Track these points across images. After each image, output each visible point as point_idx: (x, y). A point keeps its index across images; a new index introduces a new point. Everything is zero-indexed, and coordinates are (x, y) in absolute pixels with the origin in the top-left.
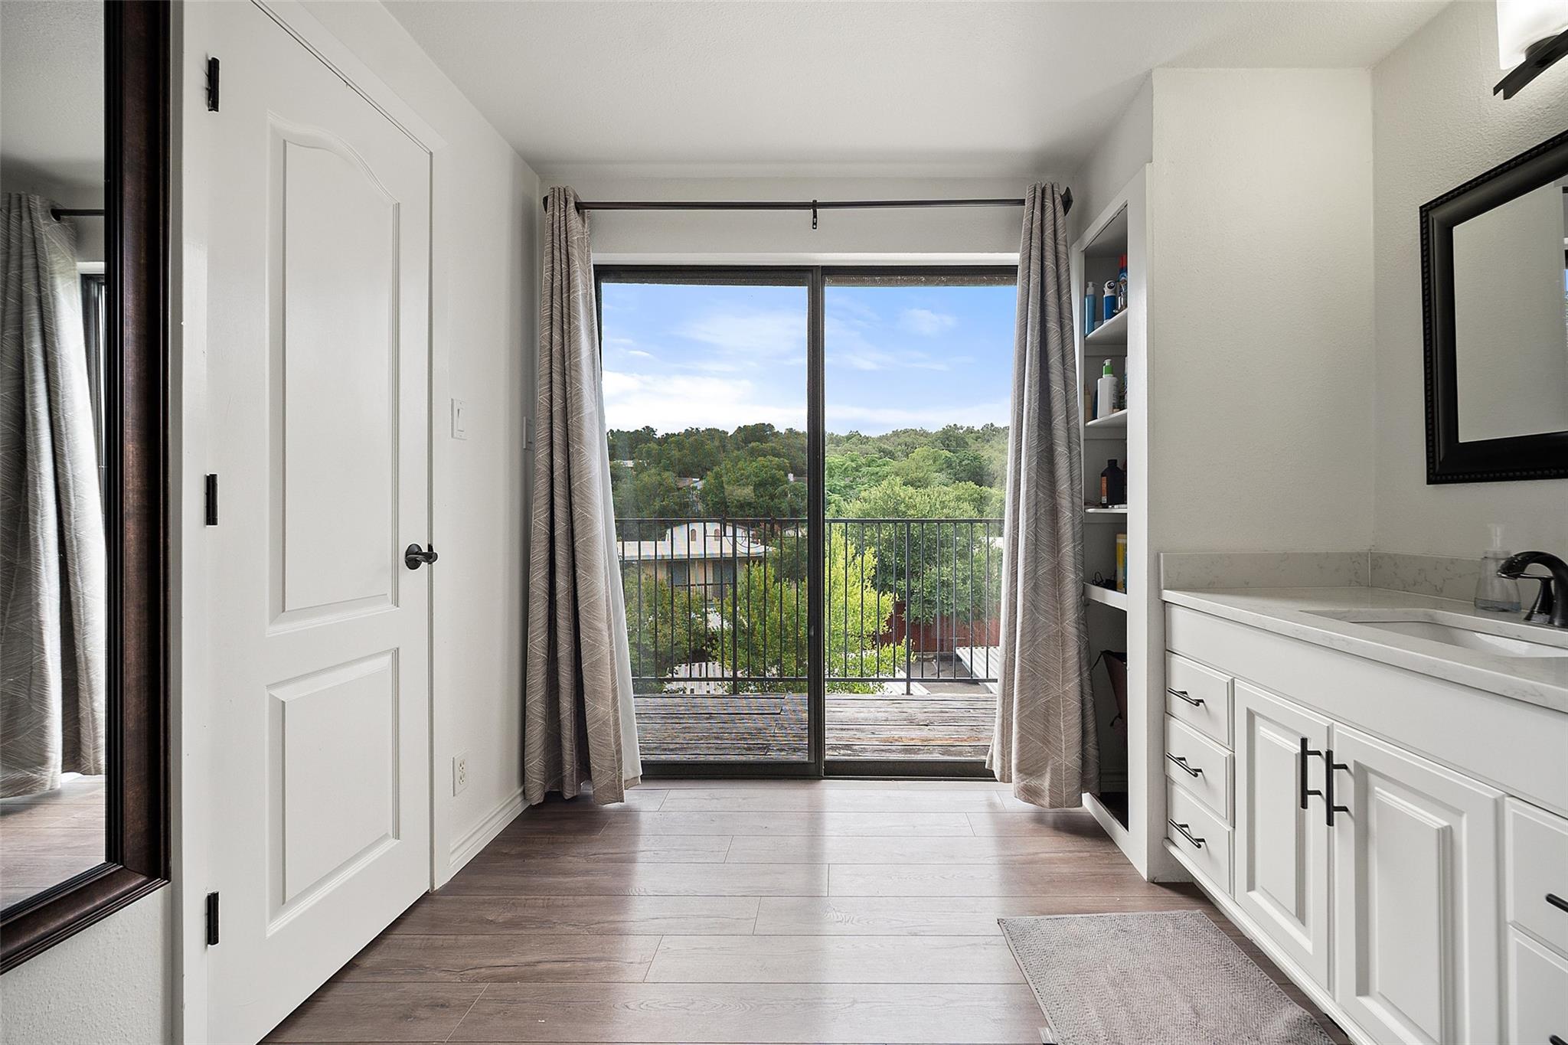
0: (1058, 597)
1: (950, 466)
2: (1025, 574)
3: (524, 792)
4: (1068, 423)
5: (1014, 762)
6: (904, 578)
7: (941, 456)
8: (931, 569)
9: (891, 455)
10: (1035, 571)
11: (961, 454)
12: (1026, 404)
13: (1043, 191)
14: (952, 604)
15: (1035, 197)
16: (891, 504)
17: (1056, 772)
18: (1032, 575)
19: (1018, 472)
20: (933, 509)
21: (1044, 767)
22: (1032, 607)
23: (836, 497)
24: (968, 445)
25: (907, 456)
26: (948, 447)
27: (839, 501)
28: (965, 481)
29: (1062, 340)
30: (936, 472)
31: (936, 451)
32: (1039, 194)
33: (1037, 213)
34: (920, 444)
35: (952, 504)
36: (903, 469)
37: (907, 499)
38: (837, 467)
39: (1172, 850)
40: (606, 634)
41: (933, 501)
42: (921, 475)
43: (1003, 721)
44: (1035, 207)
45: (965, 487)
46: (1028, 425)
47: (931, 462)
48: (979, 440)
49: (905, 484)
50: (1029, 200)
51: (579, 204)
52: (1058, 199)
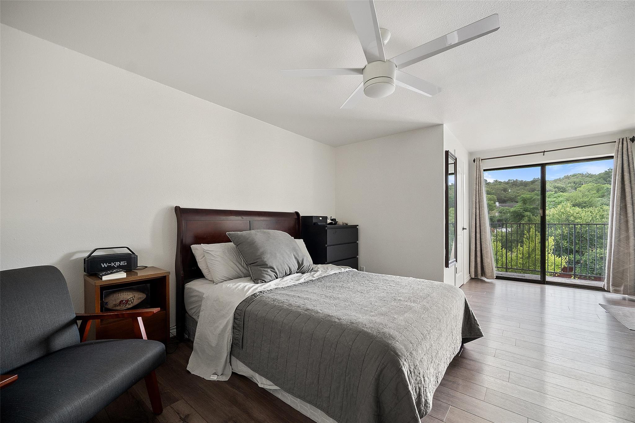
2: (615, 237)
3: (470, 276)
4: (632, 199)
5: (611, 284)
6: (573, 254)
8: (592, 251)
9: (563, 190)
10: (619, 236)
12: (616, 194)
13: (623, 139)
15: (619, 141)
16: (564, 217)
17: (625, 286)
19: (613, 211)
21: (622, 285)
23: (528, 213)
25: (576, 189)
27: (530, 216)
29: (630, 177)
30: (599, 197)
32: (621, 140)
33: (620, 145)
34: (586, 182)
36: (572, 197)
37: (575, 214)
38: (529, 199)
40: (489, 246)
41: (594, 215)
42: (587, 200)
43: (608, 275)
44: (620, 143)
46: (616, 200)
49: (574, 206)
50: (617, 141)
51: (482, 160)
52: (629, 141)
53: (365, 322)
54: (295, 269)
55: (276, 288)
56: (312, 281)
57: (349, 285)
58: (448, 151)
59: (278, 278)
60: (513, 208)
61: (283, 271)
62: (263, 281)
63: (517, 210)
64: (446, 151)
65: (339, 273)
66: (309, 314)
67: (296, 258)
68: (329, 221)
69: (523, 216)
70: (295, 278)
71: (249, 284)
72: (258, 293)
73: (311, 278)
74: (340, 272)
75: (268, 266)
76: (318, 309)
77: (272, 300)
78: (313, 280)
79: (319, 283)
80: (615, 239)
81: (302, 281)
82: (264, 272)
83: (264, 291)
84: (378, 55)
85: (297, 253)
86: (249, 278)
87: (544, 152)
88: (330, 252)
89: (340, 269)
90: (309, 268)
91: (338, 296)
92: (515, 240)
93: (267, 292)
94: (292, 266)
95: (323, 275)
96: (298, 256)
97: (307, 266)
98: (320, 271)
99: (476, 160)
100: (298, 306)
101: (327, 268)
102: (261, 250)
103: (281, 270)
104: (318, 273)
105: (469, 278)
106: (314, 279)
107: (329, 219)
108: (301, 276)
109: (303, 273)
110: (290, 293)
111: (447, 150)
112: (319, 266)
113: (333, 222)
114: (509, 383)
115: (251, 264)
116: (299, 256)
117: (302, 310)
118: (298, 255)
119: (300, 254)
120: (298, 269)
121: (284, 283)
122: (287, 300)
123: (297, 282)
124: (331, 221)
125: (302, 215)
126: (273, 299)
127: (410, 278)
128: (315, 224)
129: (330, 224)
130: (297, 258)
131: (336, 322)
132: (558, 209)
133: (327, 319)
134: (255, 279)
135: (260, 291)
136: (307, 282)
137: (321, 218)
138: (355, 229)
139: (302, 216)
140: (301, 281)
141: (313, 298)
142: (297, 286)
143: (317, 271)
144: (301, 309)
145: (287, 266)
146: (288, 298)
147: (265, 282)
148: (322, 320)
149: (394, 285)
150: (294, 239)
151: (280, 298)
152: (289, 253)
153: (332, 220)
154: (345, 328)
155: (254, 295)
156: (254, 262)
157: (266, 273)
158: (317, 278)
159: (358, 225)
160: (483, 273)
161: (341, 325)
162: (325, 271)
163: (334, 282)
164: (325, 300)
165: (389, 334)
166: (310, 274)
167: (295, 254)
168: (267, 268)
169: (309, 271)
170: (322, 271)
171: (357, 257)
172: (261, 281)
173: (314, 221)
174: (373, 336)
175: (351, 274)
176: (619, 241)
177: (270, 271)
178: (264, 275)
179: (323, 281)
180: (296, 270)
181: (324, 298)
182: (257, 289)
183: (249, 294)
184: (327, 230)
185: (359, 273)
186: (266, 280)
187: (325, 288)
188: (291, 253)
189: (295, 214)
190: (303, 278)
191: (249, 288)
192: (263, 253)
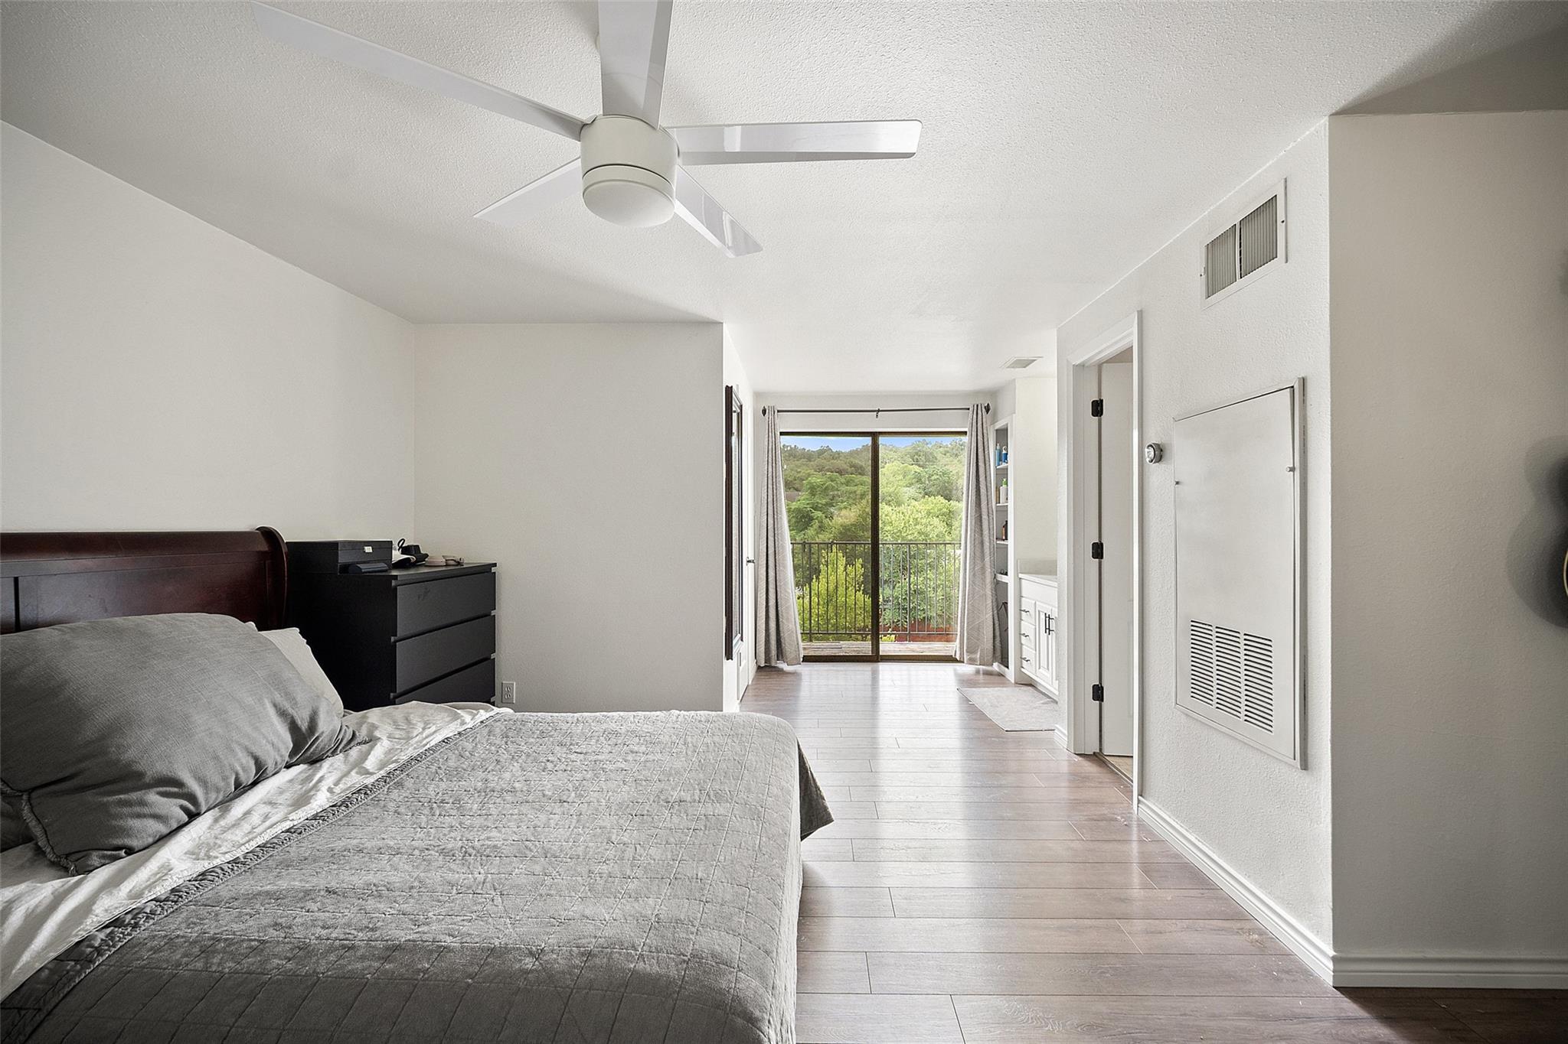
0: (984, 580)
1: (919, 481)
2: (970, 570)
3: (756, 662)
4: (988, 506)
5: (965, 648)
7: (910, 471)
10: (974, 568)
11: (930, 469)
13: (977, 406)
14: (924, 609)
15: (973, 409)
17: (981, 649)
18: (973, 569)
20: (907, 525)
21: (978, 649)
22: (973, 583)
23: (819, 514)
24: (936, 459)
26: (917, 462)
28: (934, 496)
31: (906, 466)
32: (975, 407)
33: (975, 416)
34: (890, 459)
35: (924, 521)
39: (1022, 670)
42: (892, 490)
44: (974, 412)
45: (935, 501)
47: (901, 477)
48: (948, 454)
50: (971, 409)
51: (778, 411)
52: (984, 410)
53: (630, 932)
54: (282, 756)
55: (203, 874)
56: (364, 790)
57: (507, 775)
58: (732, 387)
59: (198, 814)
60: (794, 503)
61: (225, 779)
62: (119, 848)
63: (802, 506)
64: (727, 386)
65: (459, 733)
66: (403, 970)
67: (282, 713)
68: (397, 556)
69: (811, 519)
70: (281, 791)
71: (29, 892)
72: (102, 935)
73: (356, 780)
74: (460, 730)
75: (147, 780)
76: (437, 930)
77: (196, 950)
78: (366, 787)
79: (395, 794)
80: (970, 572)
81: (321, 800)
82: (126, 810)
83: (135, 913)
84: (642, 107)
85: (289, 696)
86: (23, 852)
87: (879, 411)
88: (408, 662)
89: (456, 717)
90: (340, 737)
91: (488, 838)
92: (799, 565)
93: (153, 912)
94: (269, 747)
95: (404, 758)
96: (294, 702)
97: (333, 731)
98: (384, 738)
99: (767, 411)
100: (344, 947)
101: (408, 720)
102: (103, 717)
103: (215, 778)
104: (378, 752)
105: (755, 668)
106: (369, 780)
107: (395, 550)
108: (309, 778)
109: (315, 761)
110: (283, 884)
111: (730, 386)
112: (374, 715)
113: (413, 558)
114: (896, 920)
115: (34, 789)
116: (296, 703)
117: (366, 964)
118: (294, 699)
119: (301, 696)
120: (292, 754)
121: (238, 835)
122: (276, 925)
123: (300, 816)
124: (402, 553)
125: (288, 535)
126: (195, 942)
127: (673, 711)
128: (345, 568)
129: (402, 565)
130: (290, 711)
131: (528, 972)
132: (862, 507)
133: (487, 969)
134: (67, 856)
135: (106, 918)
136: (345, 803)
137: (368, 549)
138: (483, 577)
139: (287, 543)
140: (318, 802)
141: (395, 878)
142: (304, 835)
143: (371, 740)
144: (363, 958)
145: (245, 754)
146: (283, 915)
147: (130, 851)
148: (469, 985)
149: (643, 748)
150: (260, 629)
151: (235, 927)
152: (249, 700)
153: (405, 550)
154: (568, 987)
155: (78, 954)
156: (60, 776)
157: (137, 809)
158: (383, 773)
159: (495, 565)
160: (781, 654)
161: (548, 976)
162: (403, 733)
163: (449, 776)
164: (450, 876)
165: (713, 956)
166: (346, 757)
167: (278, 698)
168: (141, 790)
169: (340, 747)
170: (389, 737)
171: (493, 656)
172: (104, 857)
173: (343, 558)
174: (670, 982)
175: (499, 728)
176: (974, 575)
177: (158, 797)
178: (121, 823)
179: (409, 783)
180: (287, 759)
181: (441, 863)
182: (86, 908)
183: (38, 955)
184: (395, 589)
185: (523, 722)
186: (135, 843)
187: (426, 811)
188: (260, 700)
189: (261, 536)
190: (324, 786)
191: (35, 921)
192: (115, 729)
